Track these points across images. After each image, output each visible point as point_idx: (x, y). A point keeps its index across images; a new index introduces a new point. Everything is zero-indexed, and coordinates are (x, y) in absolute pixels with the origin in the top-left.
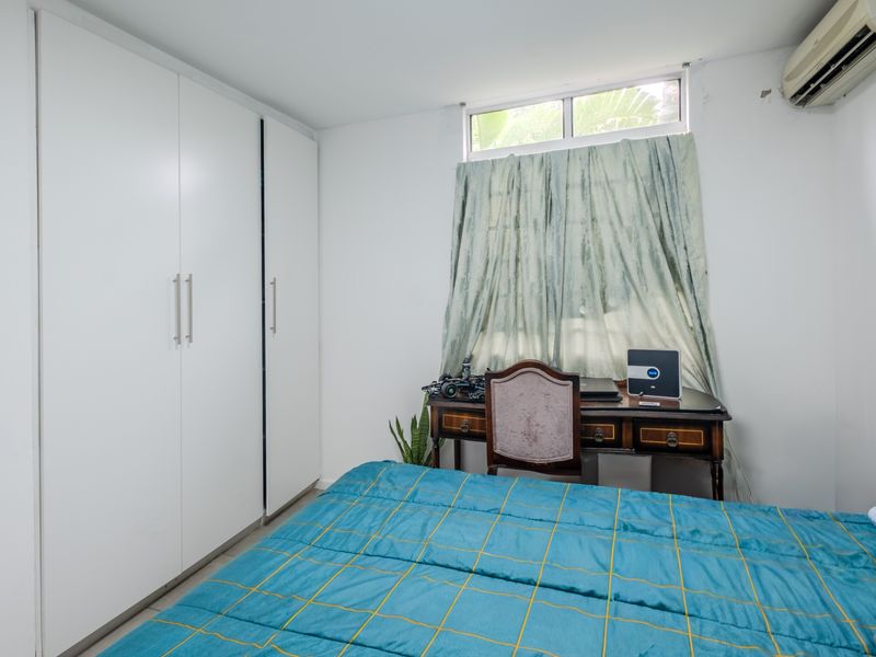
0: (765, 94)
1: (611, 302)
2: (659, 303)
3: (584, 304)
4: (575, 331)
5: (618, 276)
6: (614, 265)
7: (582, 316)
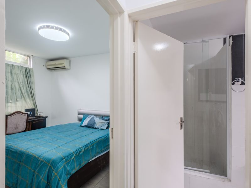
0: (44, 66)
1: (18, 100)
2: (28, 100)
3: (11, 100)
4: (9, 106)
5: (20, 94)
6: (19, 92)
7: (11, 103)
